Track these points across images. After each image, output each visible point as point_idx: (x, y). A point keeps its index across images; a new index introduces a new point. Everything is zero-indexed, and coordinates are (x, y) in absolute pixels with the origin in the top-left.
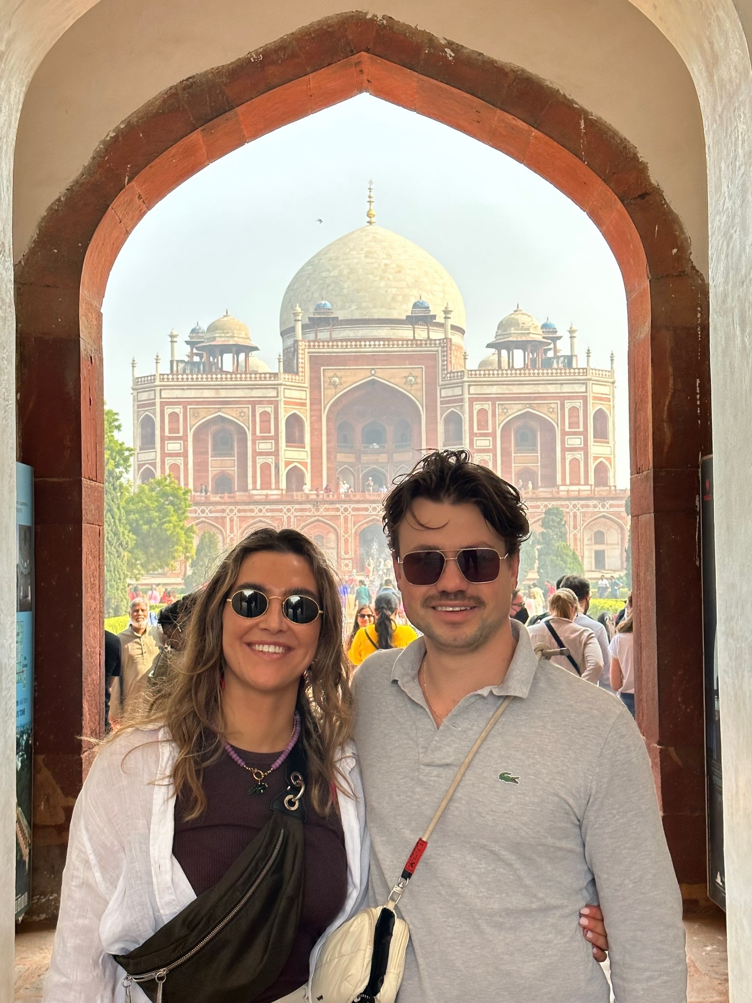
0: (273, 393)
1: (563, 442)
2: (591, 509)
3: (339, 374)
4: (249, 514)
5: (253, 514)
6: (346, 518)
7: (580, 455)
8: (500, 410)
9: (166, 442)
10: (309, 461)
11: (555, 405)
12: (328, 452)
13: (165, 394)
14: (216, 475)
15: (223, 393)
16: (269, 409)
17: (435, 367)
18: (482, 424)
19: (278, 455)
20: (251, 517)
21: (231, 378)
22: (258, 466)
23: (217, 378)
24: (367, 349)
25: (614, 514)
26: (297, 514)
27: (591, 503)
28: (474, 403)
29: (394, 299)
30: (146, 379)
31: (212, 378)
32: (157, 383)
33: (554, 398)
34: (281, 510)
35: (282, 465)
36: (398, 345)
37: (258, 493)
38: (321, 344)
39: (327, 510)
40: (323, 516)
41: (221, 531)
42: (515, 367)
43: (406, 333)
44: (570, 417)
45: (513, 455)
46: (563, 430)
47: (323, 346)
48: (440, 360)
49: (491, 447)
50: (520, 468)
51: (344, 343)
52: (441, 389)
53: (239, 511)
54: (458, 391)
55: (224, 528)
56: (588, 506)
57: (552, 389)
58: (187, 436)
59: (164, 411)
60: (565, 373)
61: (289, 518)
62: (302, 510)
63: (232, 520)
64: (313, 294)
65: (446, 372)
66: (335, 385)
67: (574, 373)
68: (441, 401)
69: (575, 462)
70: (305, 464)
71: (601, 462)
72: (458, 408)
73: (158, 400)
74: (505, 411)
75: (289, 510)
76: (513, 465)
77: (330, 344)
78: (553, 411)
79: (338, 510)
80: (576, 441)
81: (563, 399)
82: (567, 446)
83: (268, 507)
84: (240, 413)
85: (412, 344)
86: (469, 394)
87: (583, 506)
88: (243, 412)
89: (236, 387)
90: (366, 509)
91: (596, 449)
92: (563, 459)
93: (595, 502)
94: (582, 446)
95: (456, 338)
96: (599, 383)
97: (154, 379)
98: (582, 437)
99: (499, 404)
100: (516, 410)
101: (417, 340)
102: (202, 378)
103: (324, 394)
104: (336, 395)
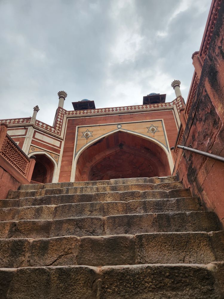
3: (92, 129)
17: (173, 119)
24: (114, 112)
36: (139, 108)
47: (80, 113)
48: (177, 113)
51: (96, 111)
66: (87, 137)
77: (86, 112)
103: (76, 145)
104: (87, 144)
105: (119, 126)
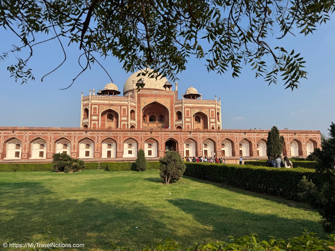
0: (127, 103)
3: (146, 99)
6: (161, 137)
9: (92, 116)
10: (137, 124)
11: (207, 110)
12: (142, 122)
13: (92, 101)
14: (108, 127)
15: (111, 102)
16: (126, 108)
18: (188, 115)
19: (128, 122)
24: (155, 93)
28: (185, 108)
31: (108, 97)
32: (90, 98)
33: (207, 108)
34: (138, 134)
36: (163, 92)
39: (155, 134)
40: (153, 136)
44: (211, 113)
45: (194, 124)
46: (210, 117)
47: (141, 91)
48: (174, 97)
49: (190, 121)
50: (196, 128)
51: (147, 91)
52: (175, 105)
53: (123, 134)
54: (180, 105)
55: (117, 140)
57: (206, 105)
58: (99, 115)
59: (92, 107)
61: (141, 137)
62: (146, 134)
63: (120, 137)
65: (176, 100)
67: (212, 101)
68: (175, 108)
71: (219, 126)
72: (181, 110)
73: (90, 103)
74: (194, 111)
75: (141, 134)
78: (207, 112)
82: (211, 122)
83: (133, 133)
84: (117, 108)
89: (115, 100)
90: (169, 134)
91: (218, 123)
92: (210, 125)
94: (215, 122)
96: (218, 105)
98: (215, 119)
99: (192, 109)
100: (197, 111)
102: (105, 97)
103: (141, 105)
105: (156, 99)
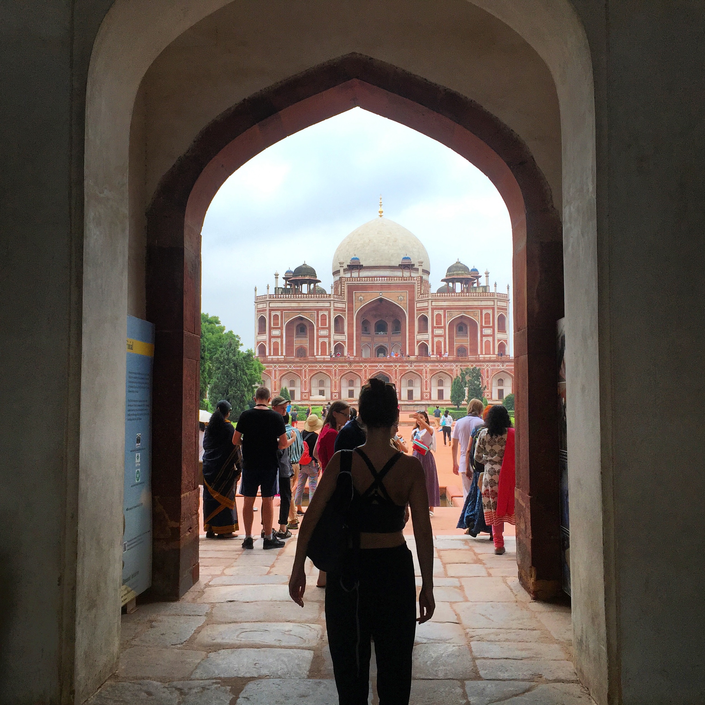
0: (327, 305)
1: (481, 331)
2: (496, 367)
3: (363, 295)
4: (314, 368)
5: (316, 368)
6: (365, 371)
7: (490, 339)
8: (448, 315)
9: (272, 330)
10: (347, 341)
11: (478, 312)
12: (356, 336)
13: (272, 305)
14: (298, 348)
15: (302, 305)
16: (326, 313)
17: (414, 291)
18: (439, 322)
19: (330, 338)
20: (316, 370)
21: (306, 297)
22: (320, 343)
23: (299, 297)
24: (379, 281)
25: (507, 369)
26: (339, 368)
27: (496, 364)
28: (434, 310)
29: (392, 255)
30: (262, 297)
31: (296, 297)
32: (268, 299)
33: (477, 308)
34: (331, 366)
35: (332, 343)
36: (394, 280)
37: (319, 357)
38: (354, 279)
39: (356, 366)
40: (354, 370)
41: (300, 377)
42: (456, 292)
43: (399, 273)
44: (485, 318)
45: (455, 338)
46: (481, 325)
47: (355, 280)
48: (416, 288)
49: (443, 334)
50: (459, 345)
51: (366, 279)
52: (417, 303)
53: (309, 366)
54: (425, 304)
55: (301, 375)
56: (494, 366)
57: (476, 303)
58: (283, 327)
59: (271, 314)
60: (483, 295)
61: (335, 370)
62: (342, 366)
63: (305, 372)
64: (350, 253)
65: (419, 294)
66: (361, 301)
67: (488, 295)
68: (417, 309)
69: (488, 342)
70: (344, 342)
71: (502, 342)
72: (426, 313)
73: (268, 308)
74: (451, 315)
75: (335, 366)
76: (455, 344)
77: (359, 279)
78: (476, 315)
79: (361, 366)
80: (488, 331)
81: (481, 309)
82: (483, 334)
83: (324, 364)
84: (311, 315)
85: (402, 280)
86: (432, 306)
87: (492, 366)
88: (312, 314)
89: (309, 301)
90: (377, 366)
91: (499, 336)
92: (482, 340)
93: (499, 363)
94: (492, 334)
95: (425, 277)
96: (500, 300)
97: (266, 297)
98: (492, 329)
99: (448, 311)
100: (456, 315)
101: (404, 277)
102: (291, 297)
103: (355, 306)
104: (361, 306)
105: (381, 294)
